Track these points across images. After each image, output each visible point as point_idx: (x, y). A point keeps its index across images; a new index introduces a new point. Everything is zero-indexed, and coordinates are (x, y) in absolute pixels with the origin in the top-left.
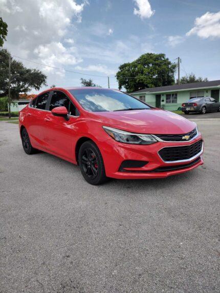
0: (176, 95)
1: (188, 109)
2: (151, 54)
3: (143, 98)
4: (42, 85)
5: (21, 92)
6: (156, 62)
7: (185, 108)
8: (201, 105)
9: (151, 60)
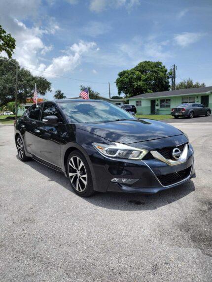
0: (169, 100)
1: (177, 114)
2: (149, 62)
3: (139, 103)
4: (47, 91)
5: (29, 97)
6: (154, 69)
7: (174, 113)
8: (188, 110)
9: (149, 67)
